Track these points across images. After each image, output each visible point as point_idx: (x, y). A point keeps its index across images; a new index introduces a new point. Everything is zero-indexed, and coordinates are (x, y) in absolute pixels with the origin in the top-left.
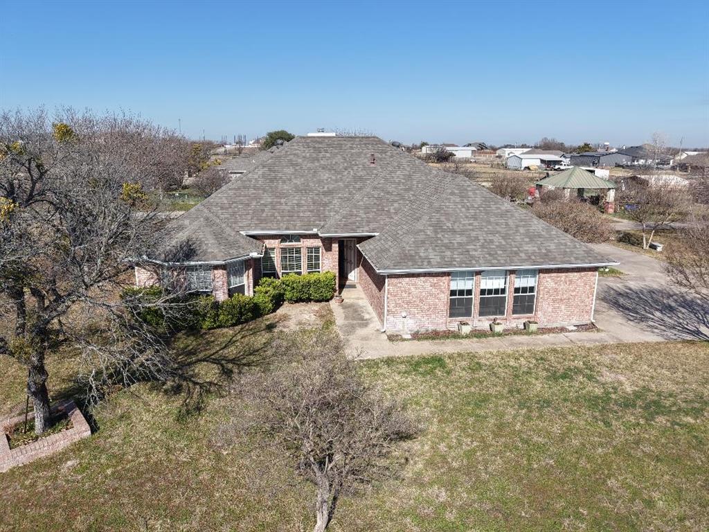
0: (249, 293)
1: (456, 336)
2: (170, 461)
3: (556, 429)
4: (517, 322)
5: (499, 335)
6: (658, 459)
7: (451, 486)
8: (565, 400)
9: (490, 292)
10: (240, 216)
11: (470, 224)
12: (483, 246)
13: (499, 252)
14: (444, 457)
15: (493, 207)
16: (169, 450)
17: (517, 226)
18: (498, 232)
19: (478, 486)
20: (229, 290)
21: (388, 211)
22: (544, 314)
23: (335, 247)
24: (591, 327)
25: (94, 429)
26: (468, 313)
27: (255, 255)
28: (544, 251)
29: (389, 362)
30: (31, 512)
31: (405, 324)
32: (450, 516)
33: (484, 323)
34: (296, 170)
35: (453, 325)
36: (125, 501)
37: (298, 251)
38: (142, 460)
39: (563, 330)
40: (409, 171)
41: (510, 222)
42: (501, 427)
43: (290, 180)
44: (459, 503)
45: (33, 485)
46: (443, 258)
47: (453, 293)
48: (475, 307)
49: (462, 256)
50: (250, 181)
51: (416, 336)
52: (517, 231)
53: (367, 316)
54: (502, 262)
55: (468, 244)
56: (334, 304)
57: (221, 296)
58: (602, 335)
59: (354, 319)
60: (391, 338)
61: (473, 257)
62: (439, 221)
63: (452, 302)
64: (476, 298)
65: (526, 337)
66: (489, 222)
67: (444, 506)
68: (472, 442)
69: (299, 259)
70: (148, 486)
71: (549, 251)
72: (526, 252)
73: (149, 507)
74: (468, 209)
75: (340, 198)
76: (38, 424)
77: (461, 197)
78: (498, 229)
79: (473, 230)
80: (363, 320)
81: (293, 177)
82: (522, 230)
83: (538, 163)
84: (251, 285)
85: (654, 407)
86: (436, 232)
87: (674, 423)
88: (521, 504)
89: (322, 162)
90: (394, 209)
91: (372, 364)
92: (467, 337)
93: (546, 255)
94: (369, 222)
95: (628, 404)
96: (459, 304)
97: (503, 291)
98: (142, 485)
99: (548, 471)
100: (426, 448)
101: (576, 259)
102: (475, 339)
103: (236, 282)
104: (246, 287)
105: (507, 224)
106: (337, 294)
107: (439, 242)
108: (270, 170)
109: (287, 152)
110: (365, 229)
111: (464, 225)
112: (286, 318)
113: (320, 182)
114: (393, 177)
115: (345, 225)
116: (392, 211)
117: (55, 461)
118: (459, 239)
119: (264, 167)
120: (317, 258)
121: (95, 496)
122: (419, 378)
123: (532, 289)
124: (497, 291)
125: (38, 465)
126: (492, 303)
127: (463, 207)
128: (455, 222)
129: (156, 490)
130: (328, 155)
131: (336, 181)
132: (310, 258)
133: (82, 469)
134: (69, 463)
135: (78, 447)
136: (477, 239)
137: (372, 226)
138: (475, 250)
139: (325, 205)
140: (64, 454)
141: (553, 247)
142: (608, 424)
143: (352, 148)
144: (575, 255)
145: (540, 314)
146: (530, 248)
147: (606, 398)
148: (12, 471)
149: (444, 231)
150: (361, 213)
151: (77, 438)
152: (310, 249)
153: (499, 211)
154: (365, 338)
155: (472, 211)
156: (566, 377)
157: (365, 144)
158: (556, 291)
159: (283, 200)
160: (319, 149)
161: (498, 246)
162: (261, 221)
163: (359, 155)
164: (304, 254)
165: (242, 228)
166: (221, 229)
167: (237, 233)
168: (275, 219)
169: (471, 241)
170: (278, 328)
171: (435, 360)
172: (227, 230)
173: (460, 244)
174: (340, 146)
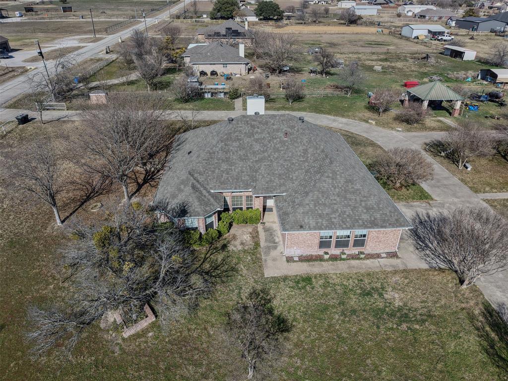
0: (216, 224)
1: (320, 259)
2: (190, 336)
3: (354, 329)
4: (356, 251)
5: (344, 260)
6: (393, 350)
7: (302, 358)
8: (364, 311)
9: (341, 237)
10: (210, 179)
11: (335, 200)
12: (339, 216)
13: (348, 220)
14: (302, 342)
15: (350, 186)
16: (189, 330)
17: (361, 201)
18: (350, 206)
19: (314, 359)
20: (206, 225)
21: (292, 178)
22: (369, 247)
23: (261, 198)
24: (393, 255)
25: (156, 317)
26: (329, 247)
28: (373, 219)
29: (285, 278)
30: (142, 359)
31: (295, 252)
32: (300, 373)
33: (337, 252)
34: (240, 144)
35: (321, 252)
36: (176, 356)
37: (241, 197)
38: (179, 334)
39: (378, 256)
40: (307, 146)
41: (358, 199)
42: (330, 326)
43: (237, 152)
44: (304, 367)
45: (139, 345)
46: (317, 223)
47: (321, 238)
48: (333, 244)
49: (327, 222)
50: (214, 153)
51: (301, 259)
52: (361, 205)
53: (277, 240)
54: (349, 226)
55: (331, 214)
56: (259, 225)
57: (202, 230)
58: (399, 261)
59: (270, 242)
60: (290, 260)
61: (333, 223)
62: (318, 198)
63: (321, 242)
64: (333, 240)
65: (358, 261)
66: (345, 198)
67: (298, 368)
68: (315, 334)
69: (241, 201)
70: (184, 348)
71: (375, 219)
72: (362, 220)
73: (185, 359)
74: (335, 188)
75: (265, 165)
77: (333, 179)
78: (350, 203)
79: (335, 204)
80: (275, 243)
81: (238, 149)
82: (363, 204)
83: (426, 33)
84: (217, 220)
85: (405, 318)
86: (315, 206)
87: (409, 328)
88: (328, 369)
89: (256, 137)
90: (296, 176)
91: (276, 280)
92: (327, 260)
94: (280, 186)
95: (392, 315)
96: (324, 243)
97: (349, 237)
98: (181, 348)
99: (344, 353)
100: (296, 336)
101: (390, 224)
102: (331, 262)
103: (209, 221)
104: (214, 222)
105: (356, 200)
106: (261, 220)
107: (316, 212)
108: (226, 145)
109: (235, 128)
110: (279, 191)
111: (331, 200)
112: (234, 237)
113: (254, 153)
114: (297, 152)
115: (267, 188)
116: (294, 178)
117: (143, 333)
118: (327, 210)
119: (222, 142)
120: (251, 200)
121: (164, 353)
122: (298, 291)
123: (365, 236)
124: (345, 237)
125: (137, 336)
126: (342, 243)
127: (333, 187)
128: (326, 198)
129: (187, 351)
130: (259, 131)
131: (264, 152)
132: (247, 201)
133: (156, 338)
134: (150, 334)
135: (153, 325)
136: (337, 210)
137: (283, 188)
138: (335, 218)
139: (256, 171)
140: (147, 329)
141: (378, 216)
142: (378, 327)
143: (273, 124)
144: (389, 222)
145: (367, 247)
146: (365, 217)
147: (383, 311)
148: (129, 337)
149: (320, 204)
150: (277, 180)
151: (150, 322)
152: (248, 197)
153: (353, 190)
154: (274, 259)
155: (337, 190)
156: (369, 294)
157: (282, 121)
158: (378, 237)
159: (233, 167)
160: (254, 125)
161: (348, 215)
162: (222, 183)
163: (278, 130)
164: (244, 199)
165: (211, 188)
166: (201, 193)
167: (209, 192)
168: (229, 181)
169: (334, 212)
170: (231, 248)
171: (308, 279)
172: (204, 192)
173: (327, 214)
174: (267, 123)
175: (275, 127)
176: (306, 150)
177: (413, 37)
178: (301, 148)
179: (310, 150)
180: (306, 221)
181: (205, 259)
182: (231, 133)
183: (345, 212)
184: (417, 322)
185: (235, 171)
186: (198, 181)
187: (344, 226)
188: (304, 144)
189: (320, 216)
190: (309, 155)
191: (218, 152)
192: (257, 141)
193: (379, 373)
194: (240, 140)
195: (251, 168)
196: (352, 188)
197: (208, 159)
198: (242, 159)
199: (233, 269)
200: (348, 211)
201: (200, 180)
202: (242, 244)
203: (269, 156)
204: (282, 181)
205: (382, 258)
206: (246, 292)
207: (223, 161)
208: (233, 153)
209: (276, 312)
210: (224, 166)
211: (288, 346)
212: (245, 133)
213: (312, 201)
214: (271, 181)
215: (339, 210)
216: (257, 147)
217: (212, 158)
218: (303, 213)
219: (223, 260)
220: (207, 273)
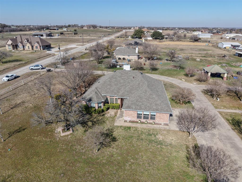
0: (102, 107)
1: (137, 122)
2: (82, 138)
3: (139, 144)
4: (151, 121)
5: (146, 124)
6: (151, 152)
8: (146, 140)
9: (146, 115)
10: (103, 91)
11: (144, 100)
12: (145, 106)
13: (147, 108)
14: (119, 145)
15: (151, 96)
16: (82, 137)
17: (154, 102)
18: (149, 103)
19: (121, 150)
20: (98, 107)
21: (132, 93)
22: (157, 120)
23: (120, 99)
24: (167, 125)
25: (73, 132)
26: (141, 118)
27: (103, 101)
28: (157, 108)
29: (121, 126)
30: (65, 142)
31: (128, 119)
33: (144, 120)
34: (116, 80)
35: (138, 120)
36: (76, 143)
37: (113, 98)
38: (79, 137)
39: (161, 124)
41: (153, 101)
42: (131, 142)
43: (114, 82)
44: (117, 152)
45: (65, 138)
46: (135, 108)
47: (138, 114)
49: (139, 108)
50: (106, 82)
51: (130, 122)
53: (123, 115)
54: (147, 110)
55: (142, 105)
56: (119, 110)
57: (97, 108)
58: (168, 127)
59: (121, 115)
60: (125, 121)
61: (142, 108)
62: (138, 99)
63: (138, 116)
64: (142, 116)
65: (151, 125)
66: (148, 100)
67: (114, 152)
68: (125, 144)
69: (113, 100)
70: (79, 141)
73: (78, 144)
75: (123, 88)
76: (66, 129)
77: (145, 93)
79: (144, 102)
81: (115, 81)
83: (230, 46)
84: (103, 105)
85: (161, 144)
86: (136, 102)
87: (161, 147)
90: (134, 92)
91: (118, 127)
92: (139, 123)
93: (157, 109)
94: (127, 95)
95: (156, 142)
96: (139, 116)
98: (78, 141)
99: (132, 150)
100: (117, 143)
101: (164, 111)
102: (141, 124)
103: (100, 105)
105: (152, 101)
106: (120, 108)
108: (111, 79)
109: (115, 74)
110: (126, 97)
111: (143, 100)
112: (108, 113)
113: (120, 83)
114: (136, 84)
115: (122, 95)
116: (133, 93)
117: (68, 135)
118: (140, 104)
119: (110, 78)
120: (117, 100)
121: (72, 141)
122: (124, 131)
123: (155, 115)
124: (147, 115)
125: (66, 136)
126: (146, 117)
127: (144, 96)
128: (141, 99)
129: (79, 142)
130: (124, 76)
131: (124, 83)
132: (116, 100)
133: (71, 137)
134: (70, 136)
135: (71, 134)
136: (144, 104)
137: (128, 96)
138: (143, 107)
139: (120, 89)
141: (160, 108)
142: (149, 145)
143: (130, 74)
146: (154, 107)
147: (153, 141)
148: (63, 136)
149: (138, 101)
150: (126, 93)
152: (116, 99)
154: (120, 121)
155: (146, 97)
156: (151, 135)
157: (133, 73)
158: (160, 116)
159: (112, 87)
160: (122, 74)
161: (148, 106)
162: (106, 92)
163: (131, 76)
164: (114, 99)
165: (102, 94)
166: (98, 95)
167: (101, 95)
168: (109, 92)
169: (143, 104)
170: (106, 116)
171: (129, 128)
172: (99, 95)
173: (140, 105)
174: (127, 73)
175: (130, 75)
176: (140, 83)
177: (223, 48)
178: (137, 82)
179: (141, 84)
180: (132, 106)
181: (95, 118)
182: (113, 76)
183: (147, 105)
184: (165, 146)
185: (112, 89)
186: (98, 91)
187: (146, 110)
188: (139, 81)
189: (137, 105)
190: (140, 85)
191: (107, 82)
192: (122, 79)
193: (142, 157)
194: (116, 78)
195: (118, 88)
196: (152, 97)
197: (103, 84)
198: (115, 85)
199: (104, 122)
200: (148, 105)
201: (99, 91)
202: (110, 115)
203: (126, 85)
204: (128, 93)
205: (162, 125)
206: (106, 128)
207: (109, 85)
208: (113, 83)
209: (113, 136)
210: (109, 87)
211: (114, 145)
212: (119, 76)
213: (136, 100)
214: (124, 93)
215: (145, 104)
216: (122, 81)
217: (105, 84)
218: (131, 104)
219: (102, 119)
220: (94, 122)
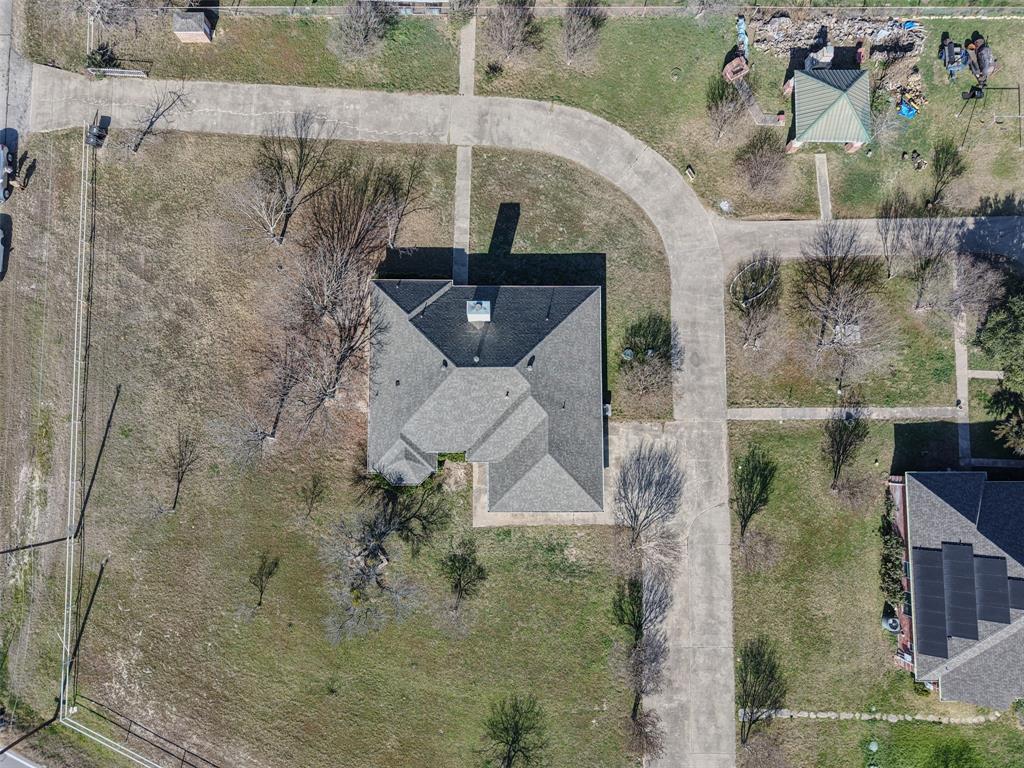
3: (531, 581)
8: (544, 565)
10: (423, 440)
12: (541, 501)
13: (548, 504)
14: (493, 588)
18: (553, 493)
21: (507, 447)
27: (432, 470)
28: (570, 504)
29: (490, 530)
40: (527, 414)
41: (561, 488)
42: (515, 577)
46: (520, 506)
52: (563, 492)
54: (548, 509)
55: (534, 499)
61: (534, 506)
62: (525, 485)
71: (573, 504)
72: (561, 504)
74: (543, 478)
75: (481, 426)
78: (554, 491)
85: (571, 573)
86: (521, 492)
87: (571, 582)
94: (495, 453)
95: (563, 570)
100: (489, 584)
101: (584, 509)
107: (521, 497)
109: (449, 385)
112: (447, 475)
115: (481, 455)
119: (434, 400)
122: (497, 544)
127: (541, 476)
128: (533, 486)
136: (540, 496)
138: (537, 503)
139: (471, 433)
142: (549, 580)
143: (494, 381)
144: (584, 507)
147: (558, 566)
149: (525, 491)
156: (553, 550)
160: (471, 381)
163: (499, 388)
165: (424, 449)
166: (415, 459)
167: (422, 454)
170: (445, 487)
171: (507, 532)
172: (417, 456)
175: (495, 384)
176: (527, 417)
178: (521, 415)
179: (531, 418)
180: (510, 504)
181: (423, 502)
182: (445, 390)
183: (547, 498)
184: (579, 577)
185: (449, 432)
186: (411, 445)
187: (544, 509)
189: (524, 500)
190: (529, 423)
191: (430, 411)
192: (473, 399)
194: (455, 398)
195: (465, 429)
198: (456, 421)
199: (447, 516)
200: (551, 497)
201: (414, 440)
202: (456, 482)
203: (486, 418)
204: (496, 449)
206: (456, 541)
208: (447, 413)
209: (478, 563)
210: (437, 427)
212: (461, 390)
213: (519, 488)
214: (485, 448)
215: (542, 496)
216: (474, 407)
217: (424, 418)
218: (509, 497)
219: (439, 504)
220: (425, 518)
